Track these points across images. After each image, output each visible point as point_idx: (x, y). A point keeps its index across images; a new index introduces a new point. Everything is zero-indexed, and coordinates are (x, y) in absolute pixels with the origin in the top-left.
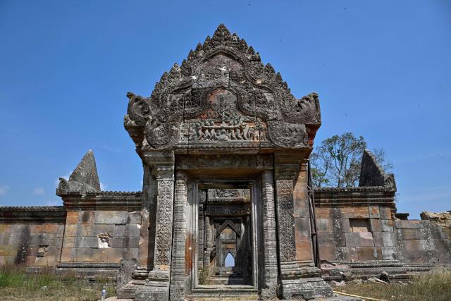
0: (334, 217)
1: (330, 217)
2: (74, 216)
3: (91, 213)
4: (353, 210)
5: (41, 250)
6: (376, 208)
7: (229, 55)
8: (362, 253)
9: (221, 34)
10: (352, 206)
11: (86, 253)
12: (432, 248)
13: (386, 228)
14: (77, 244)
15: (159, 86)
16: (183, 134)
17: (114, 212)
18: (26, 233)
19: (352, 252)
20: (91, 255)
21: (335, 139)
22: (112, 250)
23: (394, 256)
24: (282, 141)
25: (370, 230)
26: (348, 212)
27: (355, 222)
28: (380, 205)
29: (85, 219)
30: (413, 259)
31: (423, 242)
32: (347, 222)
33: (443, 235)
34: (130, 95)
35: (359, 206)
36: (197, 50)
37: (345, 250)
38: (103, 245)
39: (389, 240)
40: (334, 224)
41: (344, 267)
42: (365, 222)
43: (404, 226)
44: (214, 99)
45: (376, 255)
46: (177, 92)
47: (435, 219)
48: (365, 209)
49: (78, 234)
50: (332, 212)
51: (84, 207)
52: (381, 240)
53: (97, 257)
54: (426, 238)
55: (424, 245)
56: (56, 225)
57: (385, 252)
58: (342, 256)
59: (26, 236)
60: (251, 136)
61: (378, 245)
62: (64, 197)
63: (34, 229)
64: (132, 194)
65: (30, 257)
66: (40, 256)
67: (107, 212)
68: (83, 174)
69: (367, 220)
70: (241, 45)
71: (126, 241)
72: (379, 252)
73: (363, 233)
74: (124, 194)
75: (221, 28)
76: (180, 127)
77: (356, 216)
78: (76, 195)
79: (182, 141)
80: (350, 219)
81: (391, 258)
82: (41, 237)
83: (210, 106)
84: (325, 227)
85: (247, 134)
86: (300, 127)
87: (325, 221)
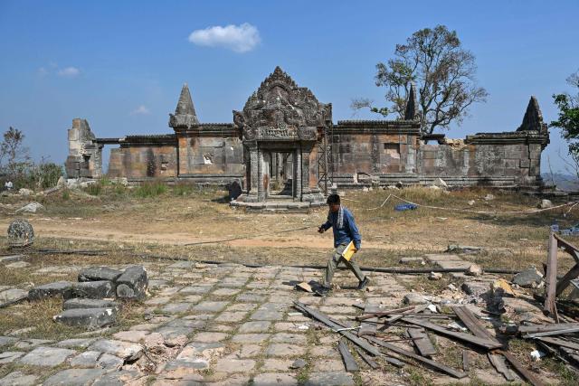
0: (373, 142)
1: (370, 141)
2: (184, 142)
3: (196, 139)
4: (388, 137)
5: (163, 166)
6: (405, 136)
7: (282, 87)
8: (390, 168)
9: (278, 73)
10: (387, 134)
11: (196, 168)
12: (444, 165)
13: (411, 151)
14: (189, 162)
15: (247, 104)
16: (260, 133)
17: (213, 139)
18: (150, 153)
19: (384, 168)
20: (200, 169)
21: (427, 31)
22: (214, 166)
23: (413, 171)
24: (305, 137)
25: (399, 152)
26: (384, 139)
27: (388, 146)
28: (409, 134)
29: (192, 144)
30: (428, 172)
31: (438, 160)
32: (383, 146)
33: (454, 156)
34: (234, 112)
35: (393, 134)
36: (266, 81)
37: (378, 165)
38: (207, 162)
39: (411, 159)
40: (373, 147)
41: (377, 178)
42: (396, 146)
43: (426, 149)
44: (274, 116)
45: (400, 170)
46: (257, 109)
47: (451, 144)
48: (397, 137)
49: (189, 155)
50: (372, 138)
51: (191, 135)
52: (406, 160)
53: (204, 170)
54: (441, 158)
55: (438, 163)
56: (171, 148)
57: (407, 168)
58: (376, 170)
59: (151, 156)
60: (291, 134)
61: (403, 163)
62: (175, 128)
63: (156, 151)
64: (225, 125)
65: (157, 170)
66: (163, 169)
67: (208, 139)
68: (184, 107)
69: (398, 145)
70: (288, 80)
71: (224, 159)
72: (403, 167)
73: (393, 154)
74: (219, 125)
75: (278, 69)
76: (259, 130)
77: (389, 141)
79: (260, 137)
80: (385, 144)
81: (411, 172)
82: (162, 156)
83: (272, 120)
84: (366, 150)
85: (289, 134)
86: (314, 129)
87: (366, 145)
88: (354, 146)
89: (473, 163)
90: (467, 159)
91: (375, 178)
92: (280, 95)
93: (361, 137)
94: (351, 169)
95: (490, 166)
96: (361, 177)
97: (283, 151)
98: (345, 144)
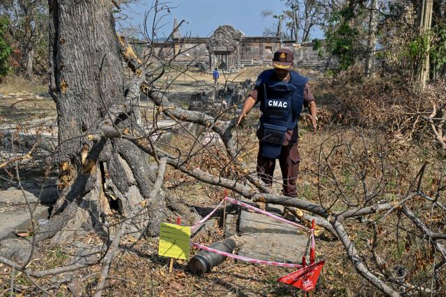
0: (260, 46)
4: (267, 44)
7: (222, 33)
8: (268, 57)
9: (220, 28)
16: (215, 49)
17: (190, 44)
19: (265, 57)
20: (184, 58)
22: (191, 56)
24: (229, 50)
25: (271, 50)
26: (265, 44)
27: (267, 47)
28: (276, 43)
29: (181, 46)
32: (264, 48)
35: (269, 42)
36: (216, 31)
37: (262, 56)
38: (188, 55)
40: (260, 48)
46: (213, 40)
48: (271, 44)
50: (260, 44)
51: (180, 43)
53: (186, 58)
58: (262, 58)
63: (164, 49)
66: (167, 58)
67: (188, 44)
69: (271, 47)
71: (195, 54)
73: (269, 51)
75: (220, 26)
78: (177, 39)
83: (218, 44)
84: (257, 49)
85: (224, 49)
86: (232, 47)
87: (257, 47)
88: (252, 48)
89: (305, 55)
90: (302, 53)
91: (261, 62)
92: (221, 36)
93: (255, 44)
94: (251, 58)
95: (312, 56)
96: (255, 62)
97: (222, 55)
98: (248, 47)
